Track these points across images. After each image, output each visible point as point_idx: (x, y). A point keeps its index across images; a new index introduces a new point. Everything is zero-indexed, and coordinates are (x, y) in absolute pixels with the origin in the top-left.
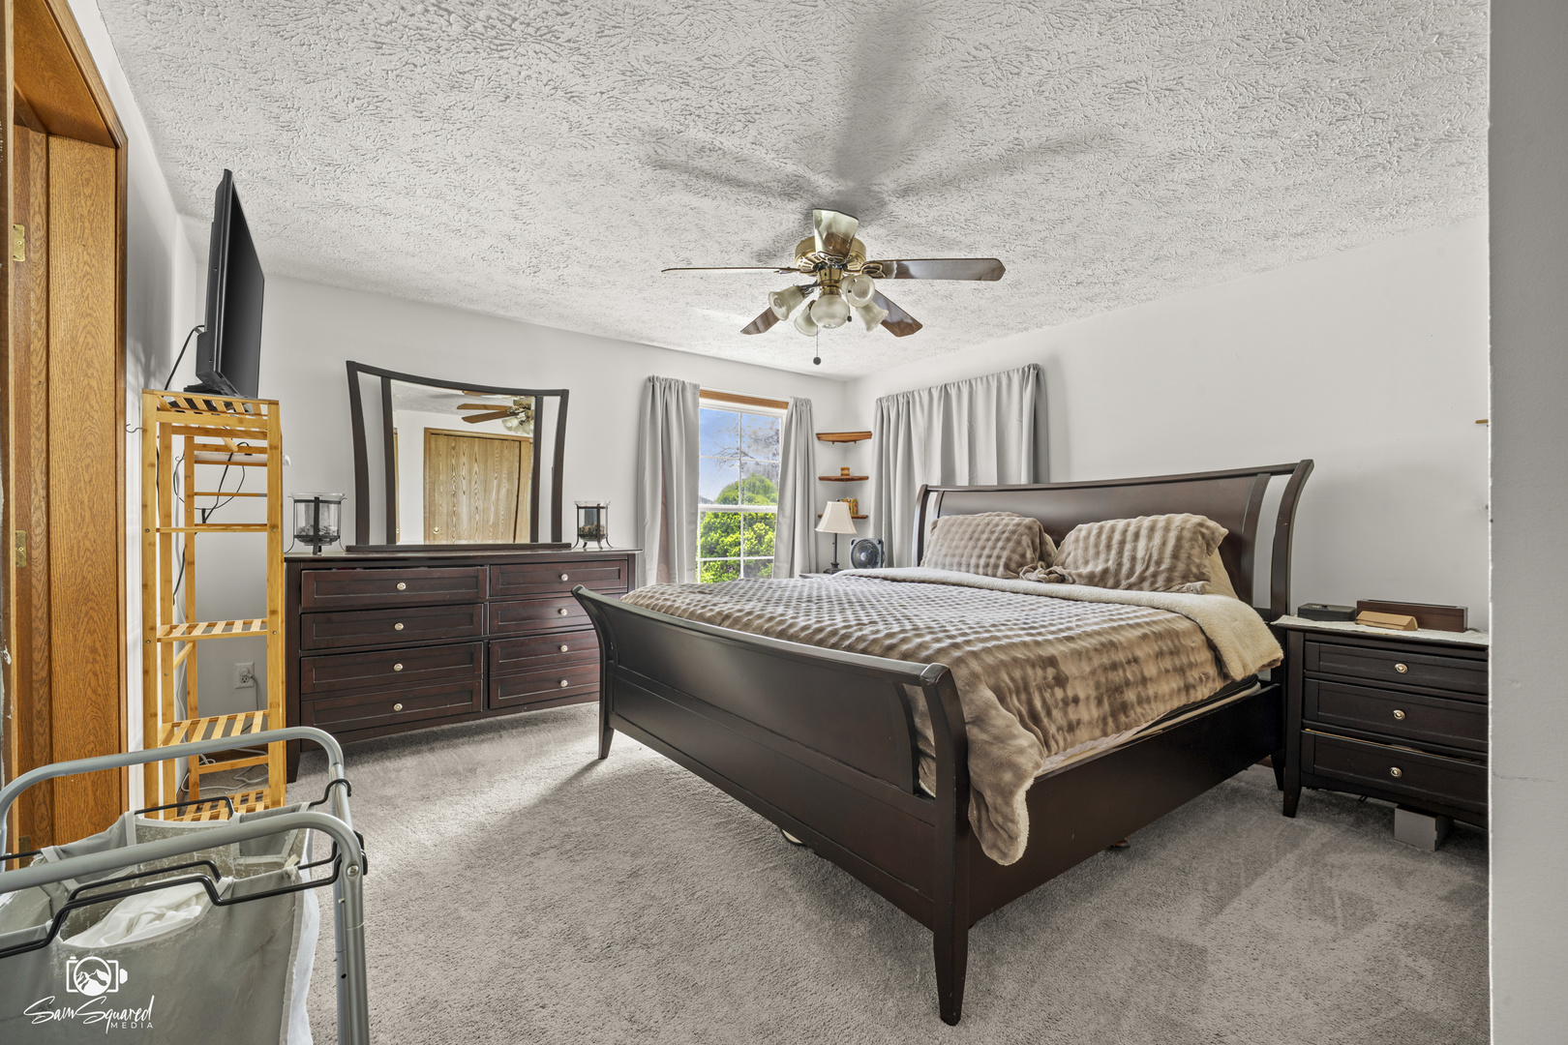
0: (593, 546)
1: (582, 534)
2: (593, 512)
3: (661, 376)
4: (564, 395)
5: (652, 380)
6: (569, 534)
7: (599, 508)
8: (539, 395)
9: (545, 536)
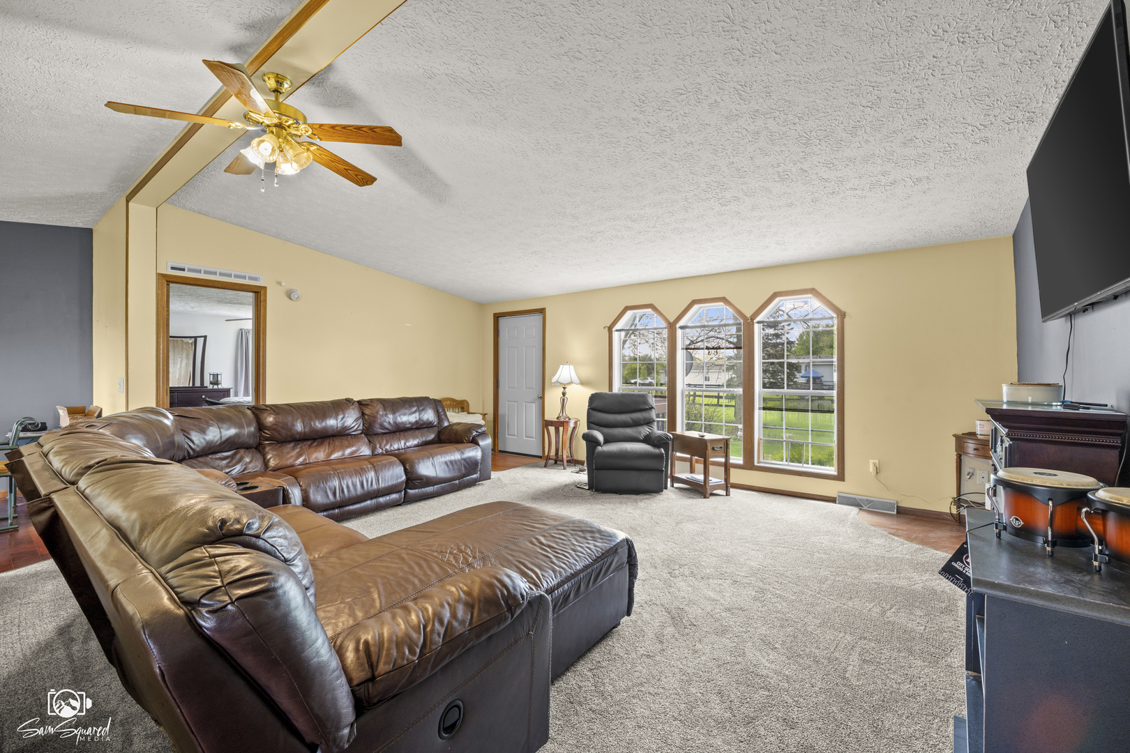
0: (216, 387)
1: (211, 383)
2: (216, 376)
3: (245, 328)
4: (205, 337)
5: (241, 330)
6: (207, 383)
7: (217, 375)
8: (196, 338)
9: (198, 384)
